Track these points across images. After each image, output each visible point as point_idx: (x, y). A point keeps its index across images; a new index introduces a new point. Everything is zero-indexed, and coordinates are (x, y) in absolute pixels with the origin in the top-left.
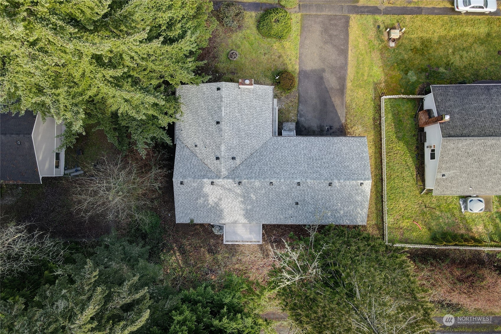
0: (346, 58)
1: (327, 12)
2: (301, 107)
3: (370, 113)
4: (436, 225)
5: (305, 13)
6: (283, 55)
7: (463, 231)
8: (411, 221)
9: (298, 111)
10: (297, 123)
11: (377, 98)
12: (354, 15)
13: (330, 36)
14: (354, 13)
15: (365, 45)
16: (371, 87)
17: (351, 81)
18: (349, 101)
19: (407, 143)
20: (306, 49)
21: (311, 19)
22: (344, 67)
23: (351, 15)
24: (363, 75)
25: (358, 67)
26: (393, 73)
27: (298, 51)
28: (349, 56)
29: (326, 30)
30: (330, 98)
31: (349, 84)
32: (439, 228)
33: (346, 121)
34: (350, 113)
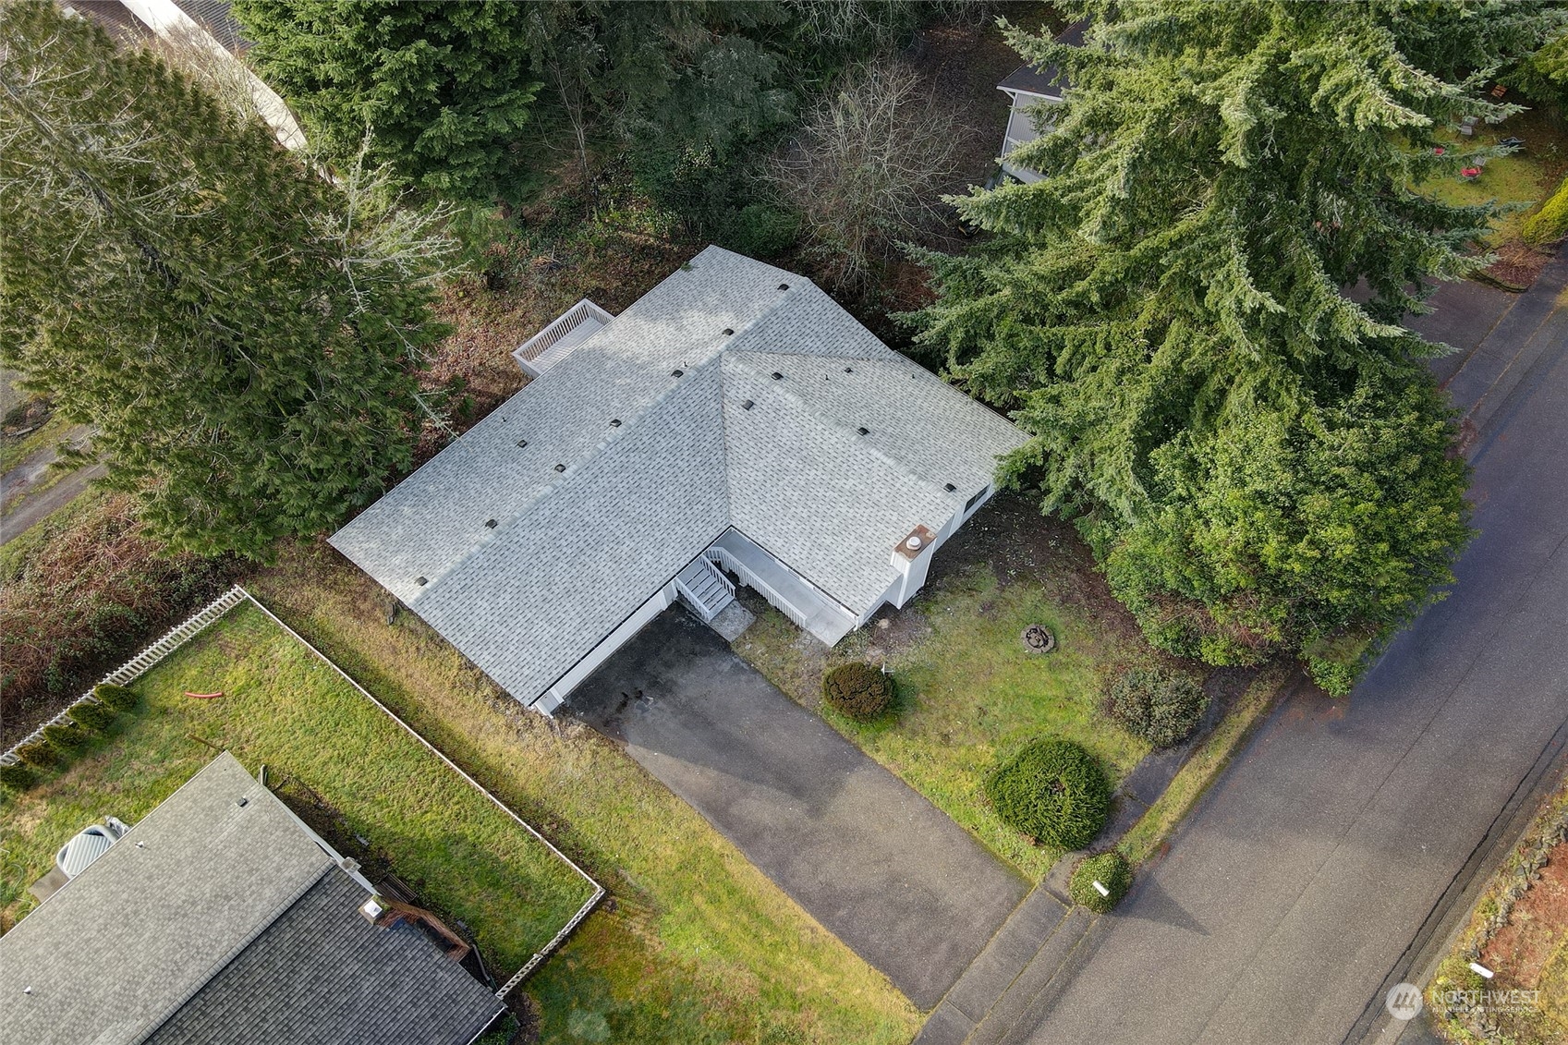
0: (803, 898)
1: (987, 958)
2: (761, 685)
3: (590, 829)
4: (155, 735)
5: (1032, 897)
6: (945, 751)
7: (70, 779)
8: (230, 690)
9: (756, 671)
10: (725, 647)
11: (612, 881)
12: (916, 1028)
13: (905, 910)
14: (925, 1032)
15: (797, 980)
16: (660, 895)
17: (722, 855)
18: (672, 805)
19: (421, 848)
20: (916, 819)
21: (1000, 899)
22: (780, 872)
23: (925, 1019)
24: (714, 900)
25: (749, 906)
26: (646, 985)
27: (924, 793)
28: (798, 909)
29: (931, 909)
30: (722, 770)
31: (718, 842)
32: (141, 734)
33: (625, 756)
34: (639, 781)
